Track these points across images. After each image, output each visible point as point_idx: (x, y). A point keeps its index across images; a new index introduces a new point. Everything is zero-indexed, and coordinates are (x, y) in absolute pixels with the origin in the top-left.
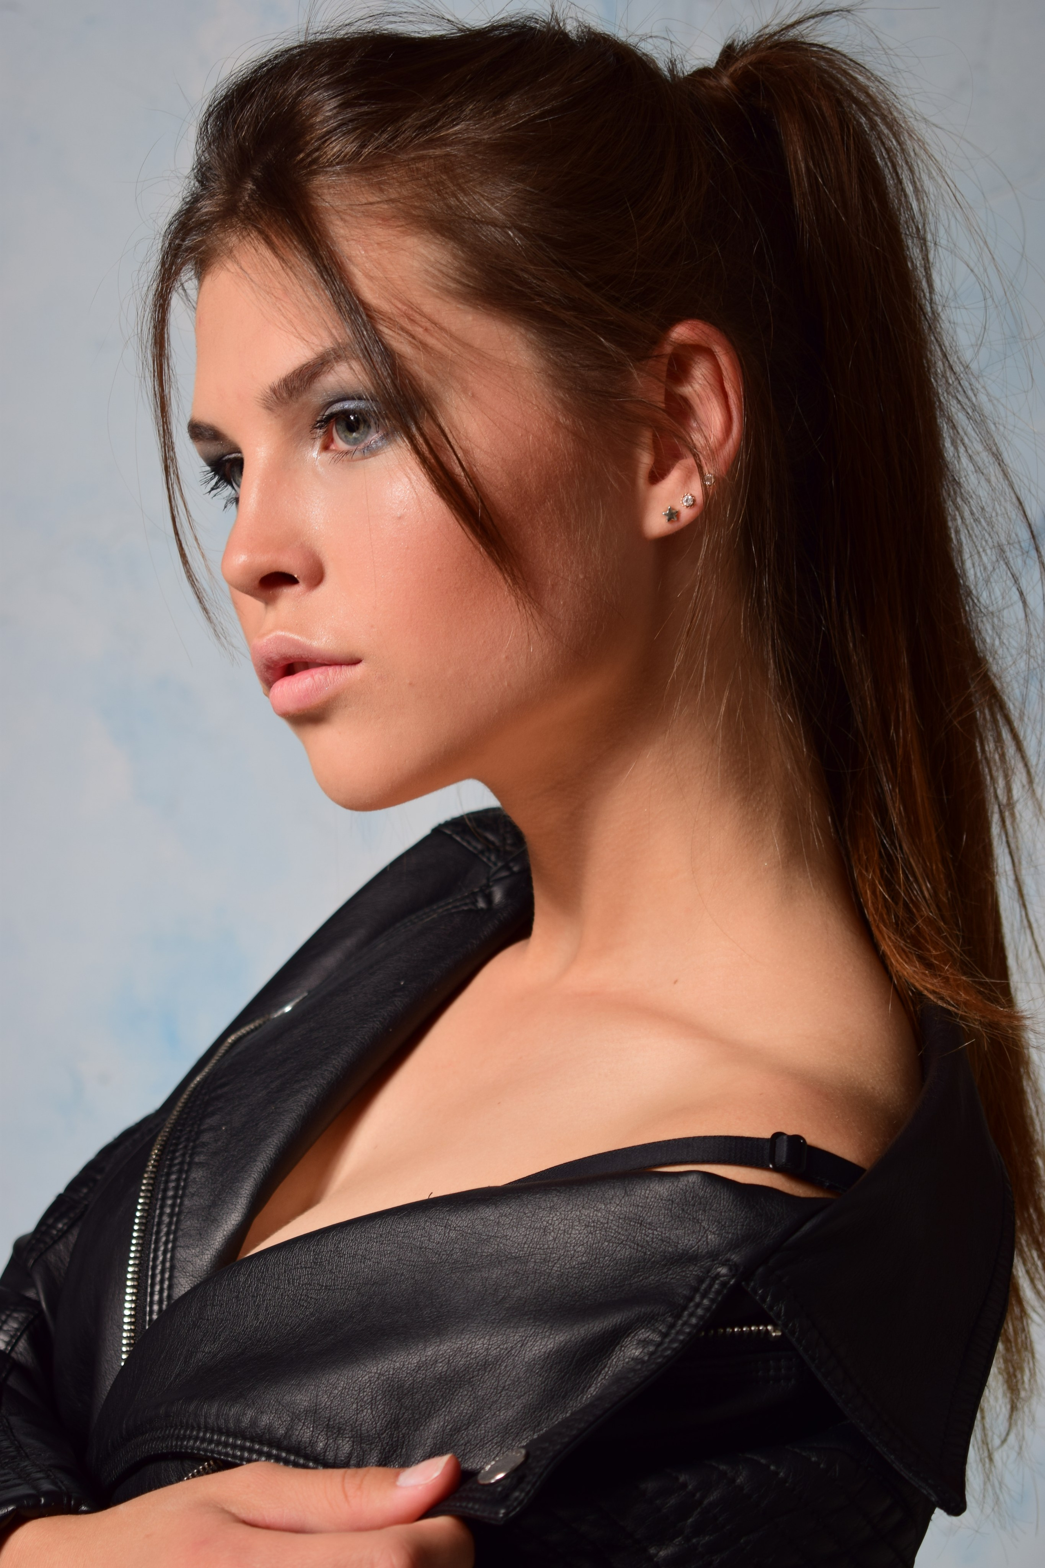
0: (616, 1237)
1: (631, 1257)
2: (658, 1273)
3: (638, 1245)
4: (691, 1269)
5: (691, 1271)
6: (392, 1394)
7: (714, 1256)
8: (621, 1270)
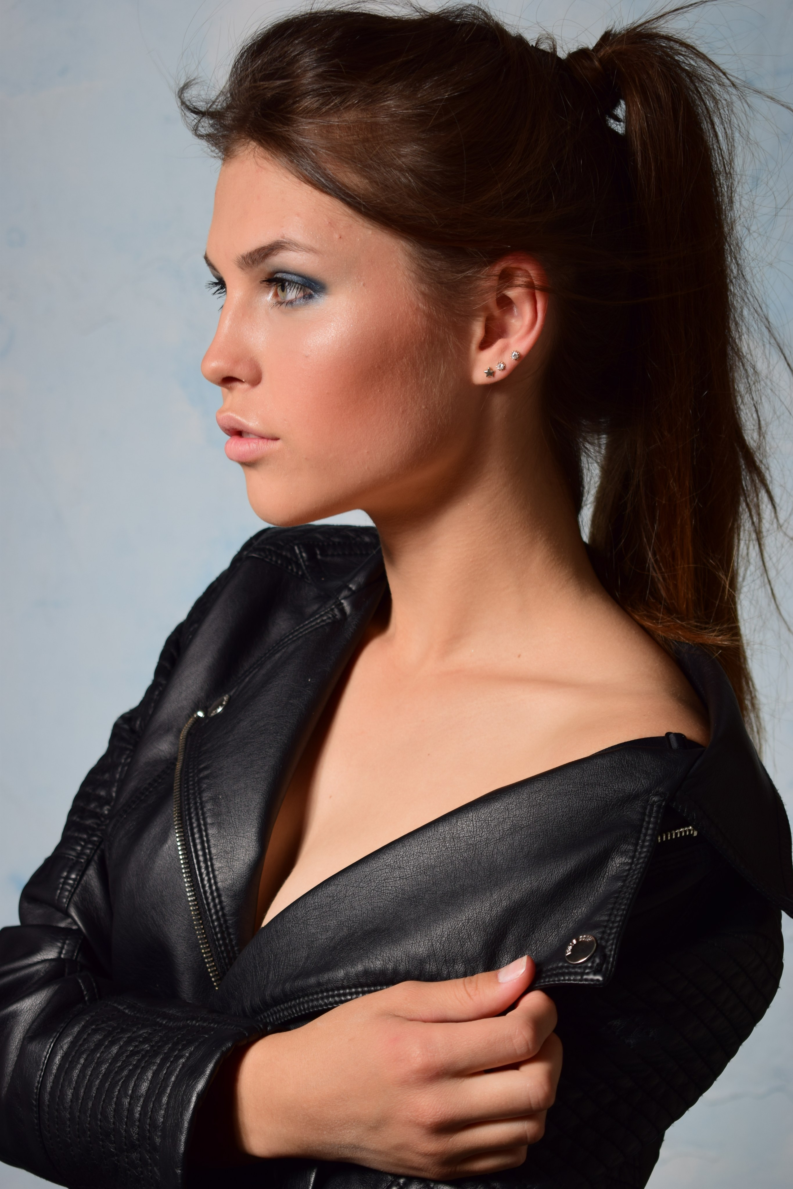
0: (586, 797)
1: (599, 806)
2: (618, 811)
3: (601, 797)
4: (636, 803)
5: (637, 804)
6: (480, 929)
7: (648, 791)
8: (595, 815)
